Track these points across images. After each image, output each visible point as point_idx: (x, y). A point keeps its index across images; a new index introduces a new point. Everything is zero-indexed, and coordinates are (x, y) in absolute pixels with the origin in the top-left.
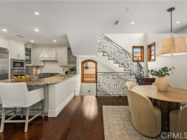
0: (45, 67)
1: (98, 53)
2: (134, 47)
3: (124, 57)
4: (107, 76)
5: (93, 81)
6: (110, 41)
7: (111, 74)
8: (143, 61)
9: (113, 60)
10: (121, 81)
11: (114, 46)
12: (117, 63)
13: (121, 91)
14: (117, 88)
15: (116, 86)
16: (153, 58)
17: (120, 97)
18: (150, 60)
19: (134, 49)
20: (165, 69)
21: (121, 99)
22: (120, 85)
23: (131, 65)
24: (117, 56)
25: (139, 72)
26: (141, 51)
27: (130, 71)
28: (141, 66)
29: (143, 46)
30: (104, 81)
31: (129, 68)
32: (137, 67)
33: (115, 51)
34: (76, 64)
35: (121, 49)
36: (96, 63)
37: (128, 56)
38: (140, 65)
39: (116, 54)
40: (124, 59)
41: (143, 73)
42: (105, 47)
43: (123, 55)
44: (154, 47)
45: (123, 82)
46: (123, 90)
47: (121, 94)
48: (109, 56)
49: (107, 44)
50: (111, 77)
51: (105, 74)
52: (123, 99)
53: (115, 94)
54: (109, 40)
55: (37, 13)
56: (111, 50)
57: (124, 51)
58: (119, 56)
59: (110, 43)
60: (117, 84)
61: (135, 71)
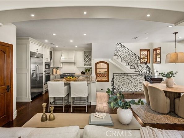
0: (63, 68)
1: (113, 57)
2: (141, 50)
3: (135, 60)
4: (123, 76)
5: (105, 80)
6: (123, 47)
7: (125, 75)
8: (150, 63)
9: (125, 63)
10: (134, 81)
11: (126, 51)
12: (128, 65)
13: (134, 89)
14: (131, 86)
15: (129, 85)
16: (158, 60)
17: (133, 93)
18: (155, 62)
19: (141, 52)
20: (171, 73)
21: (134, 95)
22: (132, 84)
23: (141, 67)
24: (129, 59)
25: (148, 73)
26: (147, 54)
27: (140, 72)
28: (150, 68)
29: (149, 50)
30: (120, 81)
31: (138, 69)
32: (145, 68)
33: (127, 54)
34: (91, 66)
35: (132, 53)
36: (108, 64)
37: (138, 59)
38: (148, 67)
39: (128, 57)
40: (134, 61)
41: (152, 74)
42: (118, 51)
43: (133, 58)
44: (159, 51)
45: (135, 81)
46: (135, 88)
47: (134, 91)
48: (122, 59)
49: (120, 49)
50: (126, 77)
51: (121, 75)
52: (135, 94)
53: (129, 91)
54: (122, 45)
55: (85, 35)
56: (123, 54)
57: (135, 55)
58: (130, 59)
59: (122, 48)
60: (131, 83)
61: (144, 72)
